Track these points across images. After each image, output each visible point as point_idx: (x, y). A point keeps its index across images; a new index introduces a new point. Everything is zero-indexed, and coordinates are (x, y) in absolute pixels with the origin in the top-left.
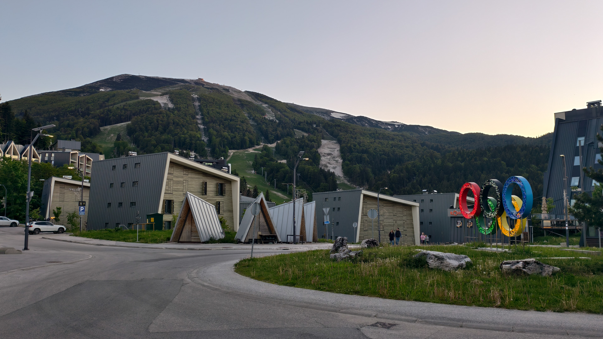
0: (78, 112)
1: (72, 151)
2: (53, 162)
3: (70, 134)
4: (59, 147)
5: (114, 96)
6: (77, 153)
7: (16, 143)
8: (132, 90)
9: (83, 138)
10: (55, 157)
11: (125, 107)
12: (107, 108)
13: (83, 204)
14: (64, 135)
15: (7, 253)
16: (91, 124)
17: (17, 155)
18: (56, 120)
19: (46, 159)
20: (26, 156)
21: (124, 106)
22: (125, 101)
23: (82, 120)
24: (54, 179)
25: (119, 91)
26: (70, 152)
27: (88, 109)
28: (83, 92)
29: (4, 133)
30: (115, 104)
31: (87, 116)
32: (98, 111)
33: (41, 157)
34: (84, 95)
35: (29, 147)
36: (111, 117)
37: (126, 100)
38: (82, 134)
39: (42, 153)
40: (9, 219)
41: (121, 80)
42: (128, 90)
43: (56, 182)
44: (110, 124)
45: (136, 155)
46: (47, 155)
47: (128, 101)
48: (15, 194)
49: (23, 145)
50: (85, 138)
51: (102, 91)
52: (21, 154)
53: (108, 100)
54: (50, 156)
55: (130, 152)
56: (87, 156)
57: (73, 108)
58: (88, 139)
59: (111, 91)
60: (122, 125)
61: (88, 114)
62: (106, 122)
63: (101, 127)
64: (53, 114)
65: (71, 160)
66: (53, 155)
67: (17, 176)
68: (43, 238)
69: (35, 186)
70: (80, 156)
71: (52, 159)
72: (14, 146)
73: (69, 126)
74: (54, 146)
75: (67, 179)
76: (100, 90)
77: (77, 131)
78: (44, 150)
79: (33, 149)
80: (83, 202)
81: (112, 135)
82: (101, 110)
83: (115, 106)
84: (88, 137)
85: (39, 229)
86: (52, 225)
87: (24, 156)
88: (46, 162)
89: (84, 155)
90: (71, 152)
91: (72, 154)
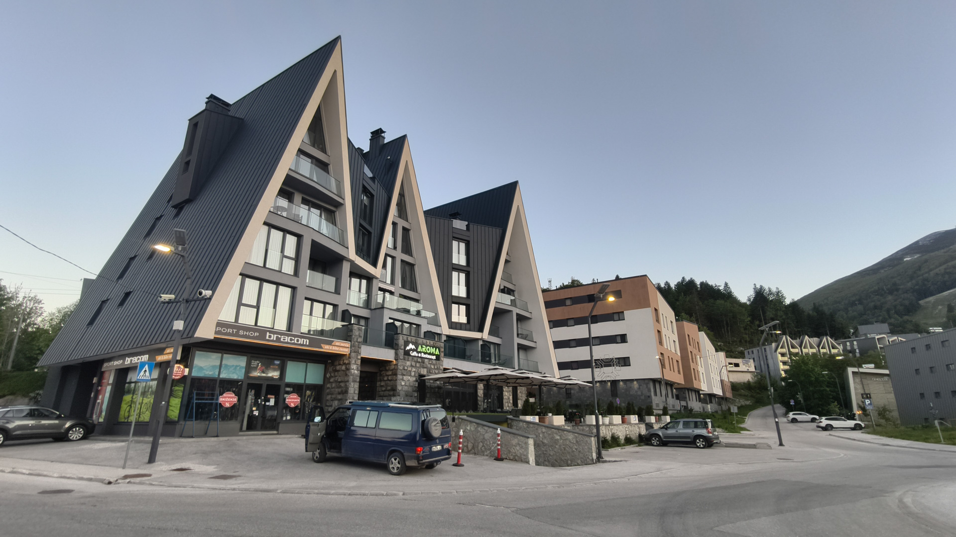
0: (883, 290)
1: (877, 335)
2: (857, 351)
3: (880, 316)
4: (861, 333)
5: (926, 261)
6: (884, 337)
7: (809, 337)
8: (951, 249)
9: (899, 318)
10: (858, 345)
11: (948, 271)
12: (921, 277)
13: (867, 396)
14: (873, 318)
15: (758, 448)
16: (904, 300)
17: (814, 348)
18: (859, 304)
19: (849, 348)
20: (824, 348)
21: (945, 269)
22: (944, 263)
23: (890, 298)
24: (850, 370)
25: (932, 254)
26: (875, 338)
27: (895, 284)
28: (883, 268)
29: (799, 329)
30: (931, 270)
31: (895, 293)
32: (909, 284)
33: (842, 347)
34: (885, 271)
35: (825, 339)
36: (930, 287)
37: (946, 262)
38: (896, 312)
39: (842, 343)
40: (808, 414)
41: (929, 241)
42: (945, 250)
43: (854, 373)
44: (932, 295)
45: (942, 331)
46: (848, 344)
47: (950, 262)
48: (811, 389)
49: (819, 338)
50: (901, 318)
51: (907, 260)
52: (818, 346)
53: (920, 268)
54: (852, 345)
55: (930, 328)
56: (899, 338)
57: (876, 288)
58: (906, 318)
59: (920, 257)
60: (951, 293)
61: (897, 290)
62: (925, 293)
63: (920, 300)
64: (854, 299)
65: (878, 346)
66: (855, 343)
67: (808, 370)
68: (830, 435)
69: (830, 379)
70: (890, 340)
71: (856, 347)
72: (809, 340)
73: (875, 307)
74: (856, 333)
75: (868, 368)
76: (905, 260)
77: (888, 311)
78: (845, 338)
79: (830, 341)
80: (867, 394)
81: (940, 307)
82: (914, 281)
83: (932, 273)
84: (905, 315)
85: (831, 426)
86: (845, 420)
87: (822, 348)
88: (850, 352)
89: (896, 338)
90: (877, 337)
91: (878, 339)
